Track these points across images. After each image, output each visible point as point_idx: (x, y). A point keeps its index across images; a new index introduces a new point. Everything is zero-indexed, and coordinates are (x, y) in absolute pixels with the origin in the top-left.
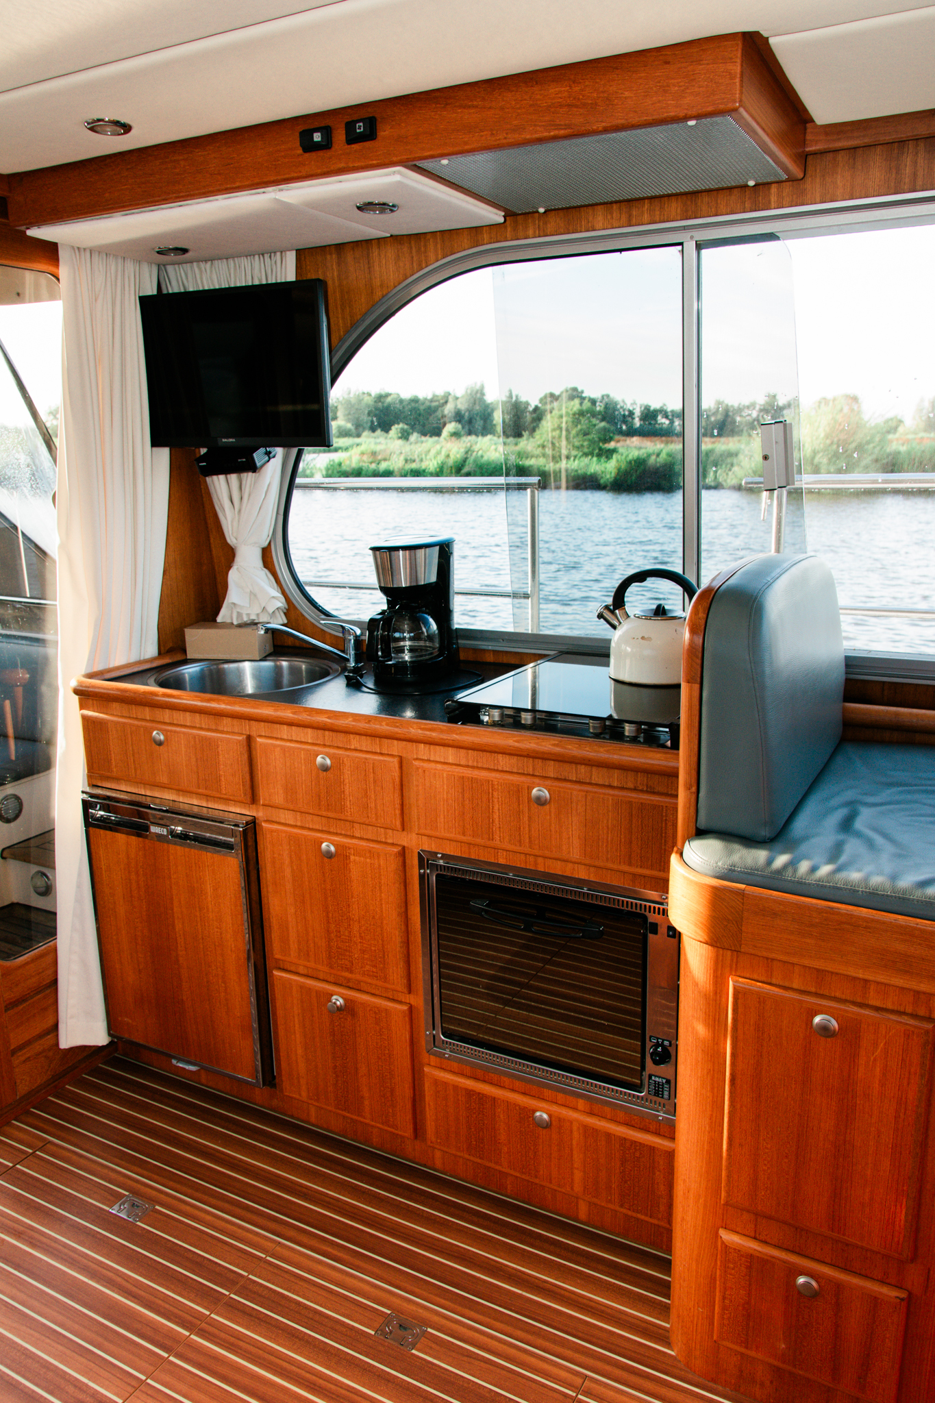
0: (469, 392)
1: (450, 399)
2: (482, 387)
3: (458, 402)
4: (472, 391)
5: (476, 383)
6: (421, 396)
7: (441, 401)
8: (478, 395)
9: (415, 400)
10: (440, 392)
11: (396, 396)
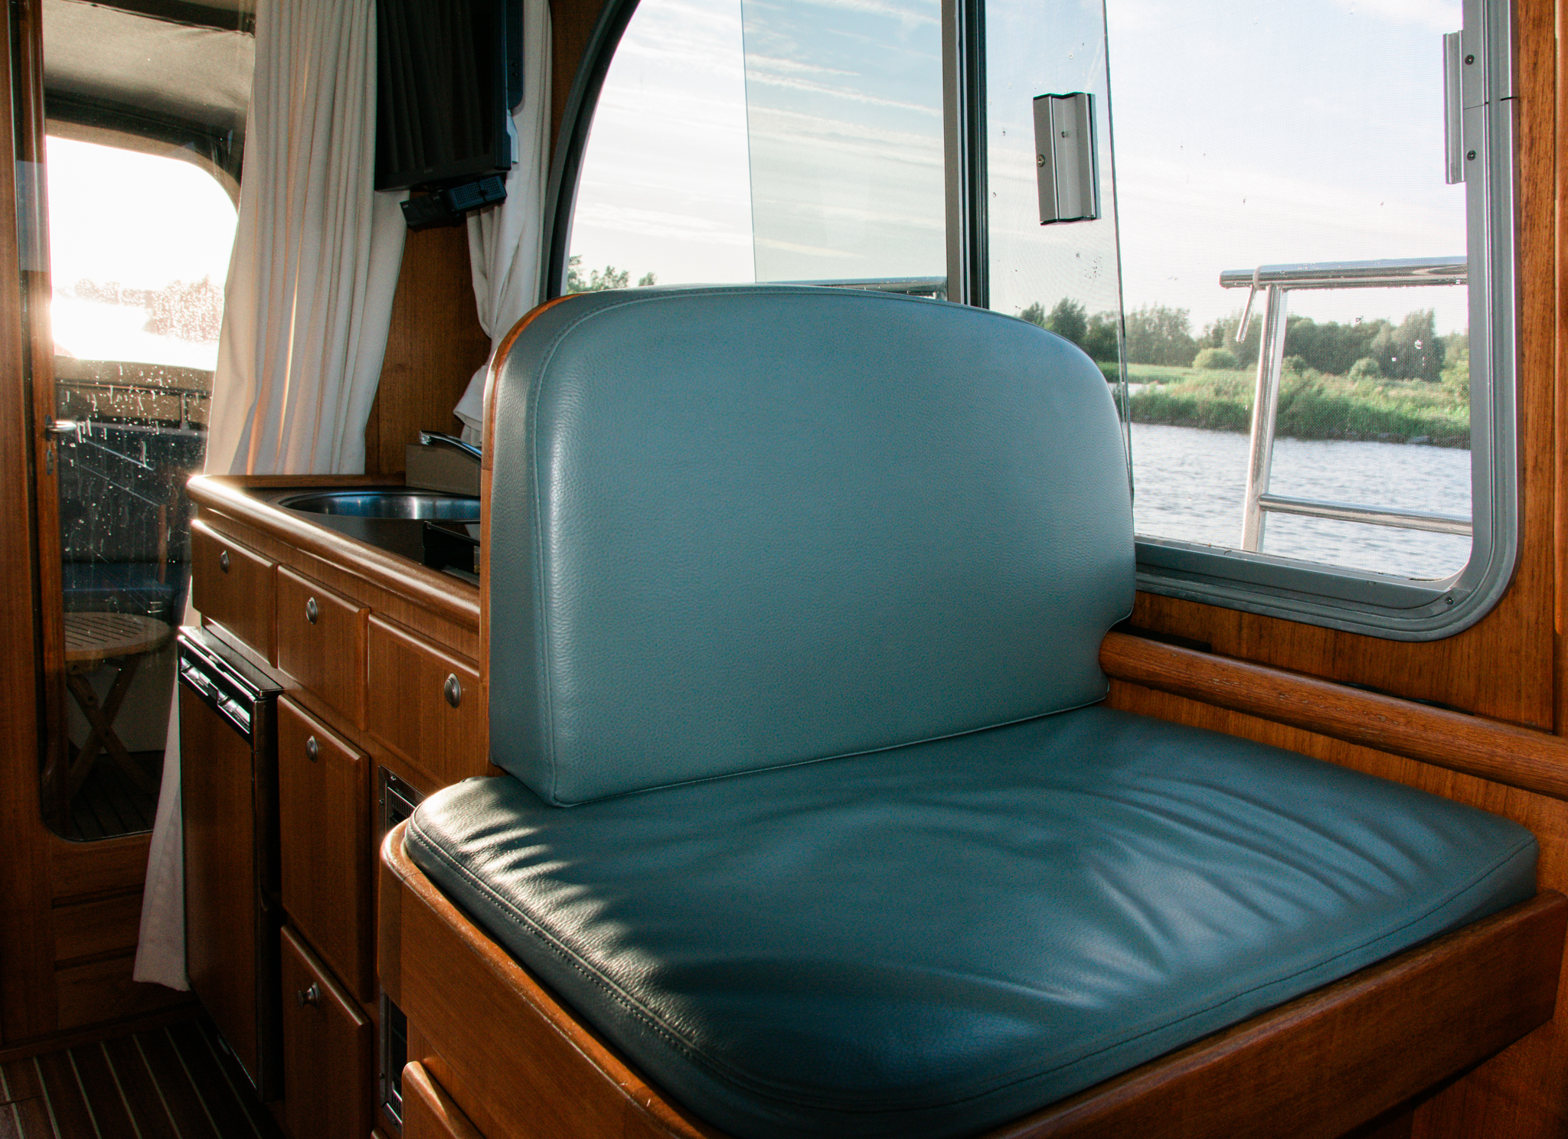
0: (1411, 321)
1: (1382, 329)
2: (1431, 315)
3: (1394, 334)
4: (1415, 321)
5: (1421, 311)
6: (1340, 324)
7: (1370, 331)
8: (1424, 326)
9: (1332, 328)
10: (1368, 320)
11: (1307, 321)
